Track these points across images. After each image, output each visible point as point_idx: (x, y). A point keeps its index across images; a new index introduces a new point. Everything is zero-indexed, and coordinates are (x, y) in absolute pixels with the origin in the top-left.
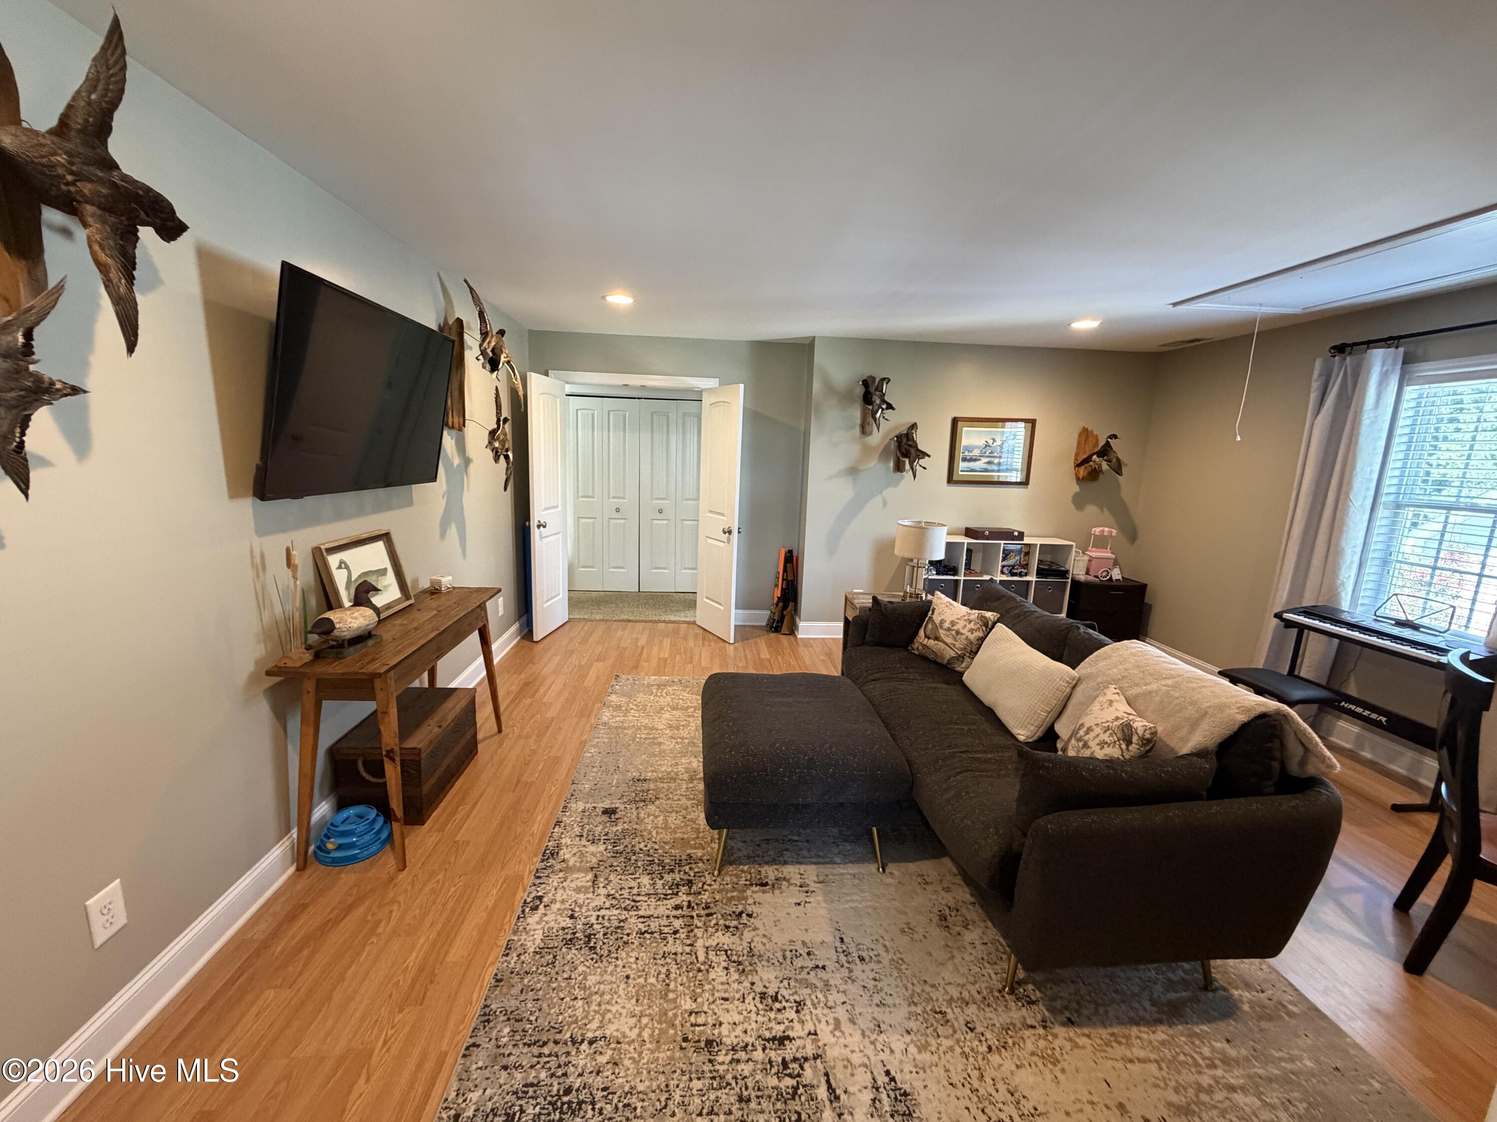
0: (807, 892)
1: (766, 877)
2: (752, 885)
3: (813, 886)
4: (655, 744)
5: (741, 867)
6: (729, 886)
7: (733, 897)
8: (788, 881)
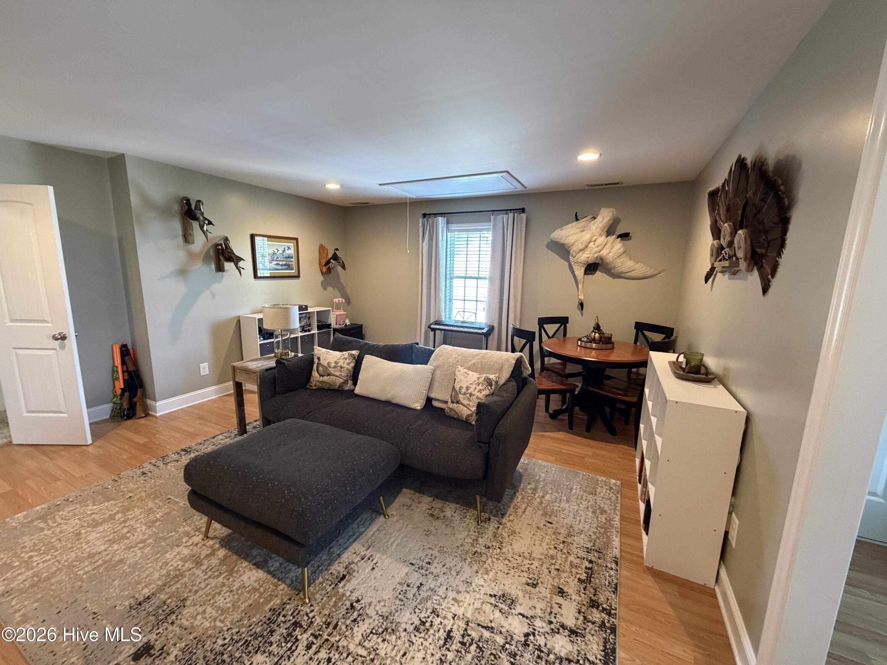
0: (369, 559)
1: (339, 572)
2: (336, 585)
3: (368, 553)
5: (317, 582)
6: (325, 599)
7: (335, 602)
8: (353, 563)
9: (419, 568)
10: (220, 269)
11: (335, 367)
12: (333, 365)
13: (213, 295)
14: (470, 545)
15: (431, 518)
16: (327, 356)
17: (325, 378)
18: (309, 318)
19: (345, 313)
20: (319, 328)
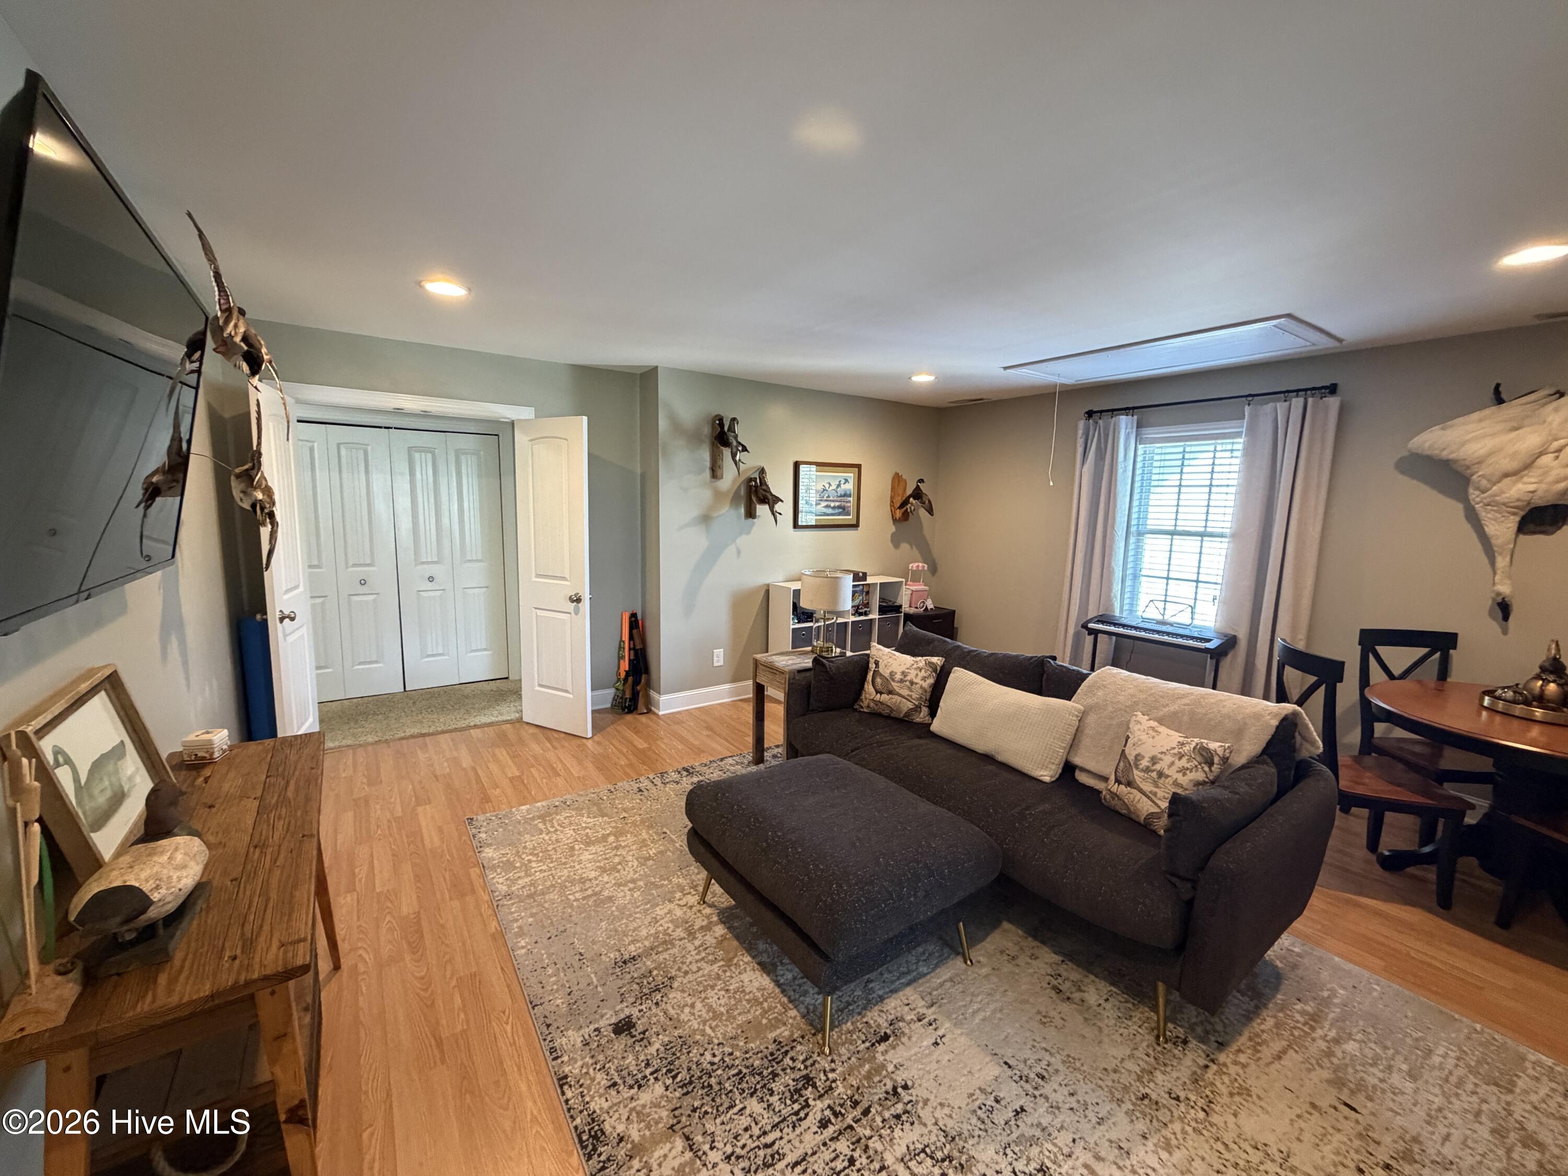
0: (931, 1024)
1: (879, 1026)
2: (873, 1045)
3: (930, 1014)
4: (603, 902)
5: (844, 1027)
6: (853, 1059)
7: (869, 1072)
8: (902, 1019)
9: (1021, 1077)
10: (751, 514)
11: (901, 681)
12: (898, 677)
13: (739, 552)
14: (1134, 1076)
15: (1053, 994)
16: (890, 660)
17: (885, 698)
18: (868, 593)
19: (927, 588)
20: (882, 610)
